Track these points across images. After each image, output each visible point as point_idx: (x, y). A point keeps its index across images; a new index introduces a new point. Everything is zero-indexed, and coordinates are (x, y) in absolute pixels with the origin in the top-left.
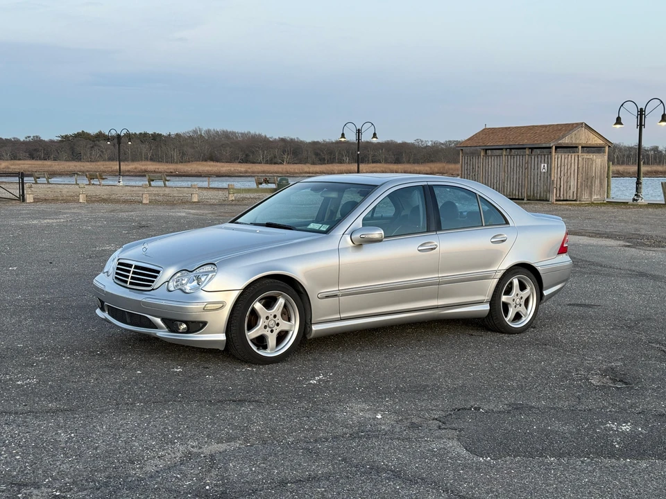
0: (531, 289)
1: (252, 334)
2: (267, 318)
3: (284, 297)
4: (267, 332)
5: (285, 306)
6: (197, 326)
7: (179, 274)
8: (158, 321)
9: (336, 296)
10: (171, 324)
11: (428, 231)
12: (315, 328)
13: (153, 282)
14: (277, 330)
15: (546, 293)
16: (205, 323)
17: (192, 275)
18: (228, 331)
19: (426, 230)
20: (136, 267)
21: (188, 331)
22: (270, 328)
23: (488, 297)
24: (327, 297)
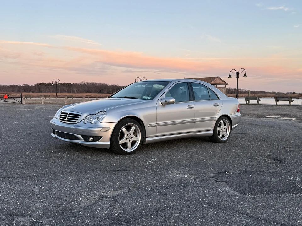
0: (228, 125)
1: (121, 142)
2: (128, 135)
3: (134, 126)
4: (127, 141)
5: (135, 130)
6: (98, 138)
7: (89, 116)
8: (80, 136)
9: (155, 126)
10: (86, 138)
11: (190, 101)
12: (147, 139)
13: (77, 120)
14: (132, 140)
15: (233, 127)
16: (101, 137)
17: (95, 116)
18: (111, 140)
19: (189, 100)
20: (70, 114)
21: (93, 141)
22: (129, 139)
23: (212, 128)
24: (152, 126)
